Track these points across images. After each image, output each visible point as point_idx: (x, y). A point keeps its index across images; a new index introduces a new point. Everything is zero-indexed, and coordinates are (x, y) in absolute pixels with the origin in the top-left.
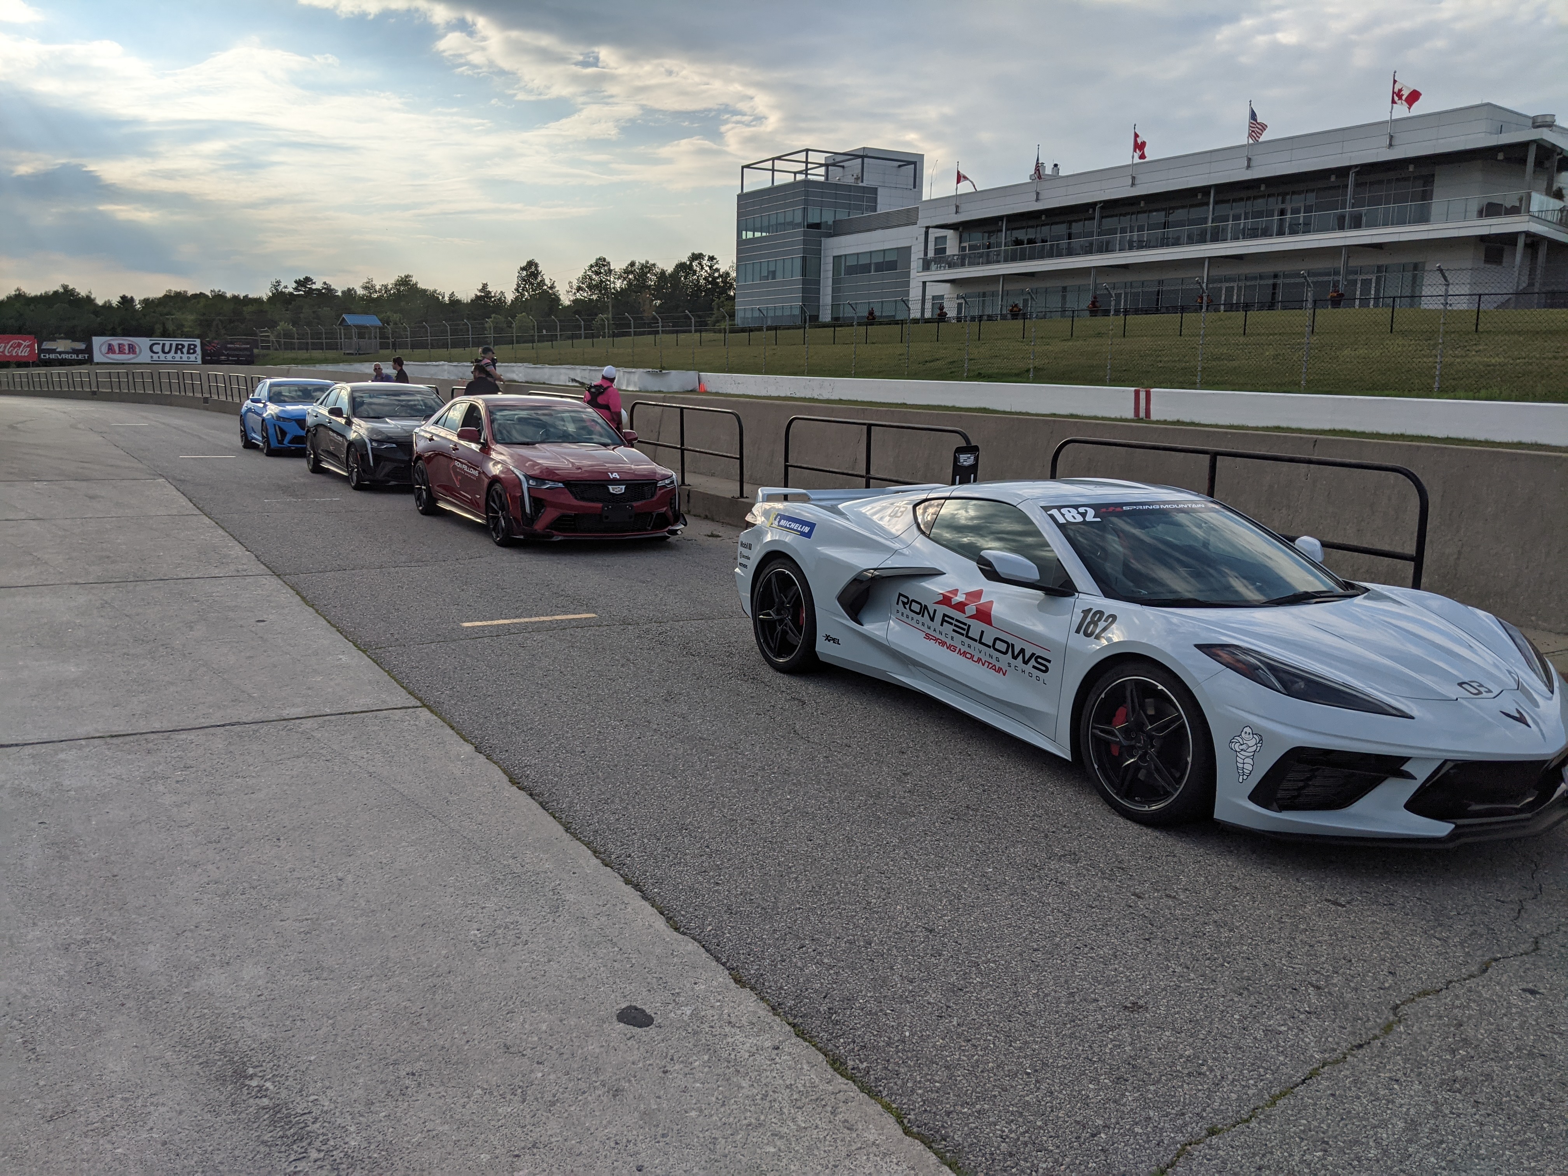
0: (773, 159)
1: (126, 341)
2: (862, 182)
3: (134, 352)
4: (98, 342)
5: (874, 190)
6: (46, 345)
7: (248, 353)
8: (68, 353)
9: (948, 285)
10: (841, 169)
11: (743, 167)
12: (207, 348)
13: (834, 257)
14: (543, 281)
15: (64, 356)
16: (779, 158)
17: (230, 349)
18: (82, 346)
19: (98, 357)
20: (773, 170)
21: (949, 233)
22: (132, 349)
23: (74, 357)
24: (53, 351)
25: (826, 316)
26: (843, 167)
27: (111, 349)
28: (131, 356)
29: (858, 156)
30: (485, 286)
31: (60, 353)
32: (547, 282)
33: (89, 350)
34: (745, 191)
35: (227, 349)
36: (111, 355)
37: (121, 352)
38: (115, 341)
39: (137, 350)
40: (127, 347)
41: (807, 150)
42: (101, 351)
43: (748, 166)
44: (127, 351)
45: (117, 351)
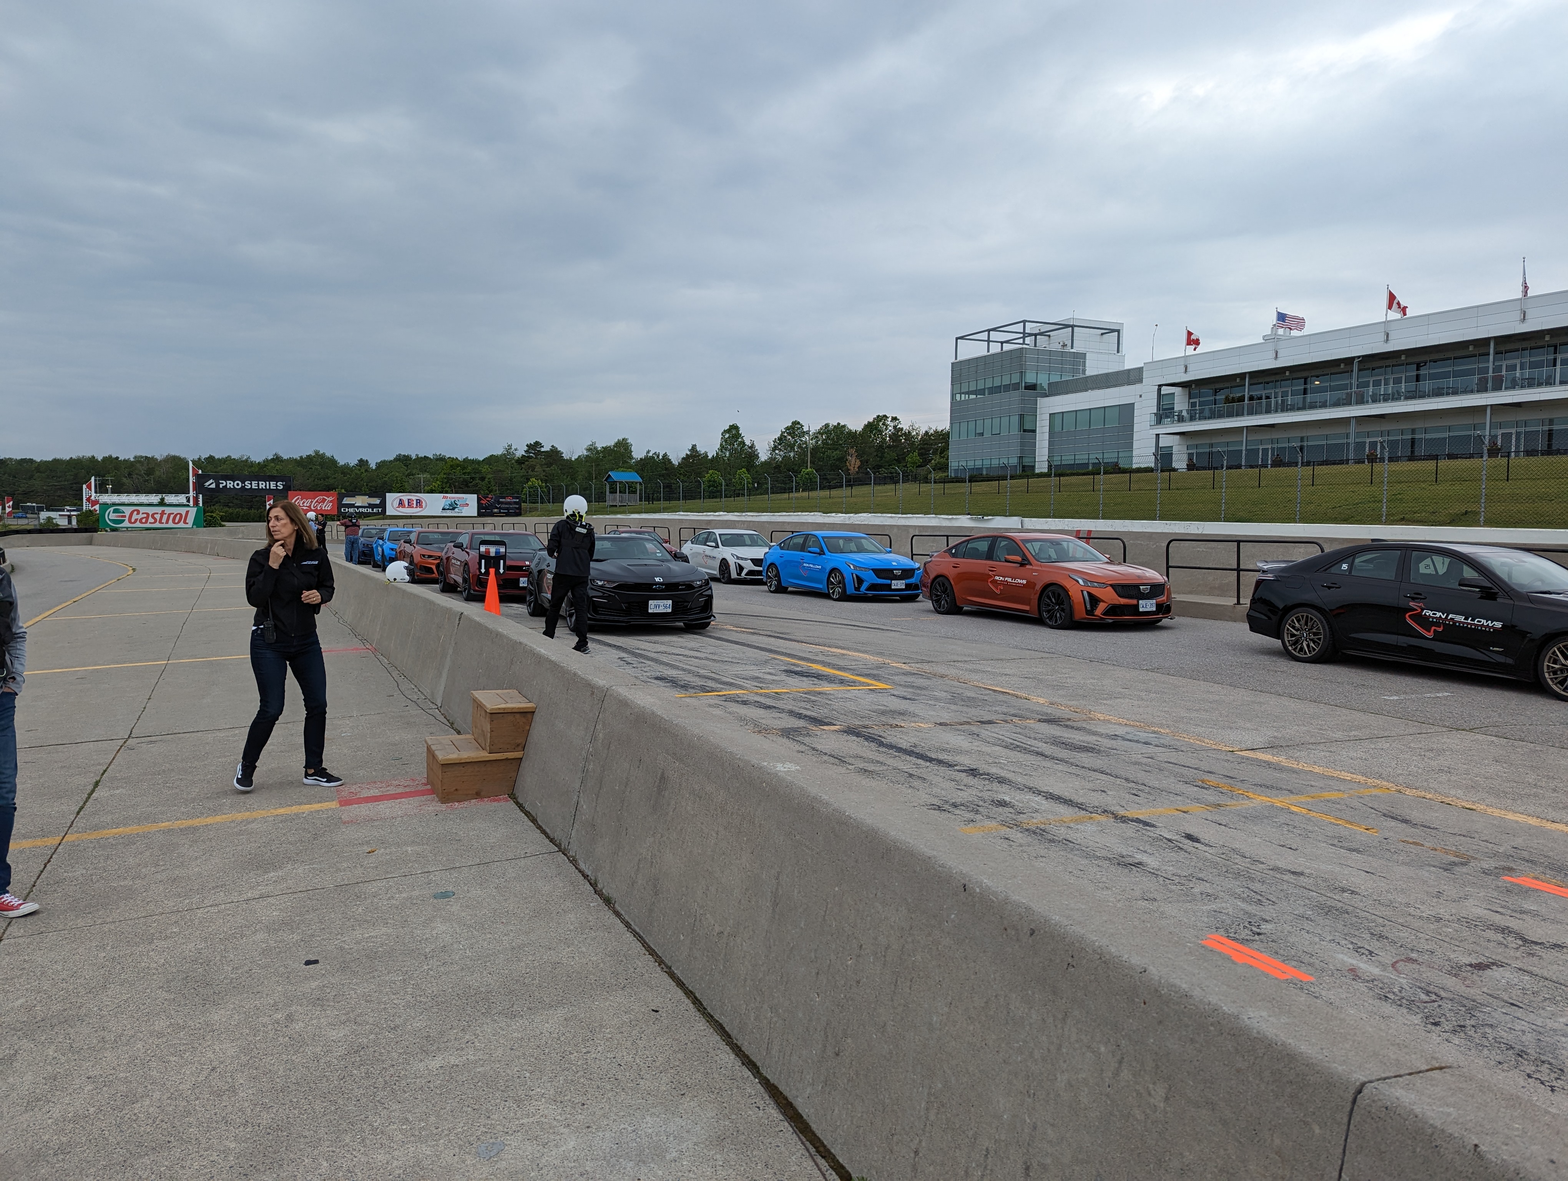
0: (989, 331)
1: (414, 497)
2: (1072, 348)
3: (421, 506)
4: (392, 499)
5: (1084, 355)
6: (346, 501)
7: (517, 506)
8: (365, 507)
9: (1178, 437)
10: (1047, 338)
11: (957, 339)
12: (482, 502)
13: (1050, 414)
14: (743, 443)
15: (361, 510)
16: (994, 330)
17: (502, 503)
18: (377, 501)
19: (390, 511)
20: (989, 341)
21: (1177, 390)
22: (419, 503)
23: (370, 510)
24: (352, 506)
25: (1042, 467)
26: (1049, 336)
27: (401, 503)
28: (419, 509)
29: (1067, 326)
30: (694, 447)
31: (358, 507)
32: (748, 443)
33: (383, 505)
34: (959, 359)
35: (499, 503)
36: (401, 509)
37: (410, 505)
38: (405, 497)
39: (424, 504)
40: (415, 502)
41: (1024, 322)
42: (393, 506)
43: (962, 338)
44: (415, 506)
45: (407, 506)
